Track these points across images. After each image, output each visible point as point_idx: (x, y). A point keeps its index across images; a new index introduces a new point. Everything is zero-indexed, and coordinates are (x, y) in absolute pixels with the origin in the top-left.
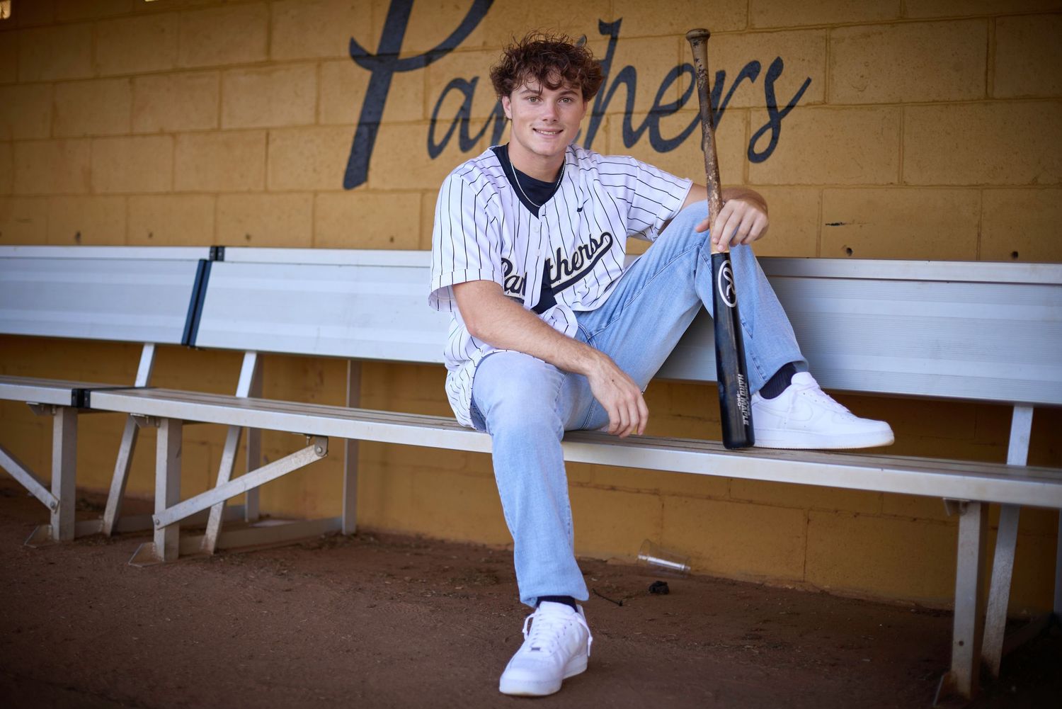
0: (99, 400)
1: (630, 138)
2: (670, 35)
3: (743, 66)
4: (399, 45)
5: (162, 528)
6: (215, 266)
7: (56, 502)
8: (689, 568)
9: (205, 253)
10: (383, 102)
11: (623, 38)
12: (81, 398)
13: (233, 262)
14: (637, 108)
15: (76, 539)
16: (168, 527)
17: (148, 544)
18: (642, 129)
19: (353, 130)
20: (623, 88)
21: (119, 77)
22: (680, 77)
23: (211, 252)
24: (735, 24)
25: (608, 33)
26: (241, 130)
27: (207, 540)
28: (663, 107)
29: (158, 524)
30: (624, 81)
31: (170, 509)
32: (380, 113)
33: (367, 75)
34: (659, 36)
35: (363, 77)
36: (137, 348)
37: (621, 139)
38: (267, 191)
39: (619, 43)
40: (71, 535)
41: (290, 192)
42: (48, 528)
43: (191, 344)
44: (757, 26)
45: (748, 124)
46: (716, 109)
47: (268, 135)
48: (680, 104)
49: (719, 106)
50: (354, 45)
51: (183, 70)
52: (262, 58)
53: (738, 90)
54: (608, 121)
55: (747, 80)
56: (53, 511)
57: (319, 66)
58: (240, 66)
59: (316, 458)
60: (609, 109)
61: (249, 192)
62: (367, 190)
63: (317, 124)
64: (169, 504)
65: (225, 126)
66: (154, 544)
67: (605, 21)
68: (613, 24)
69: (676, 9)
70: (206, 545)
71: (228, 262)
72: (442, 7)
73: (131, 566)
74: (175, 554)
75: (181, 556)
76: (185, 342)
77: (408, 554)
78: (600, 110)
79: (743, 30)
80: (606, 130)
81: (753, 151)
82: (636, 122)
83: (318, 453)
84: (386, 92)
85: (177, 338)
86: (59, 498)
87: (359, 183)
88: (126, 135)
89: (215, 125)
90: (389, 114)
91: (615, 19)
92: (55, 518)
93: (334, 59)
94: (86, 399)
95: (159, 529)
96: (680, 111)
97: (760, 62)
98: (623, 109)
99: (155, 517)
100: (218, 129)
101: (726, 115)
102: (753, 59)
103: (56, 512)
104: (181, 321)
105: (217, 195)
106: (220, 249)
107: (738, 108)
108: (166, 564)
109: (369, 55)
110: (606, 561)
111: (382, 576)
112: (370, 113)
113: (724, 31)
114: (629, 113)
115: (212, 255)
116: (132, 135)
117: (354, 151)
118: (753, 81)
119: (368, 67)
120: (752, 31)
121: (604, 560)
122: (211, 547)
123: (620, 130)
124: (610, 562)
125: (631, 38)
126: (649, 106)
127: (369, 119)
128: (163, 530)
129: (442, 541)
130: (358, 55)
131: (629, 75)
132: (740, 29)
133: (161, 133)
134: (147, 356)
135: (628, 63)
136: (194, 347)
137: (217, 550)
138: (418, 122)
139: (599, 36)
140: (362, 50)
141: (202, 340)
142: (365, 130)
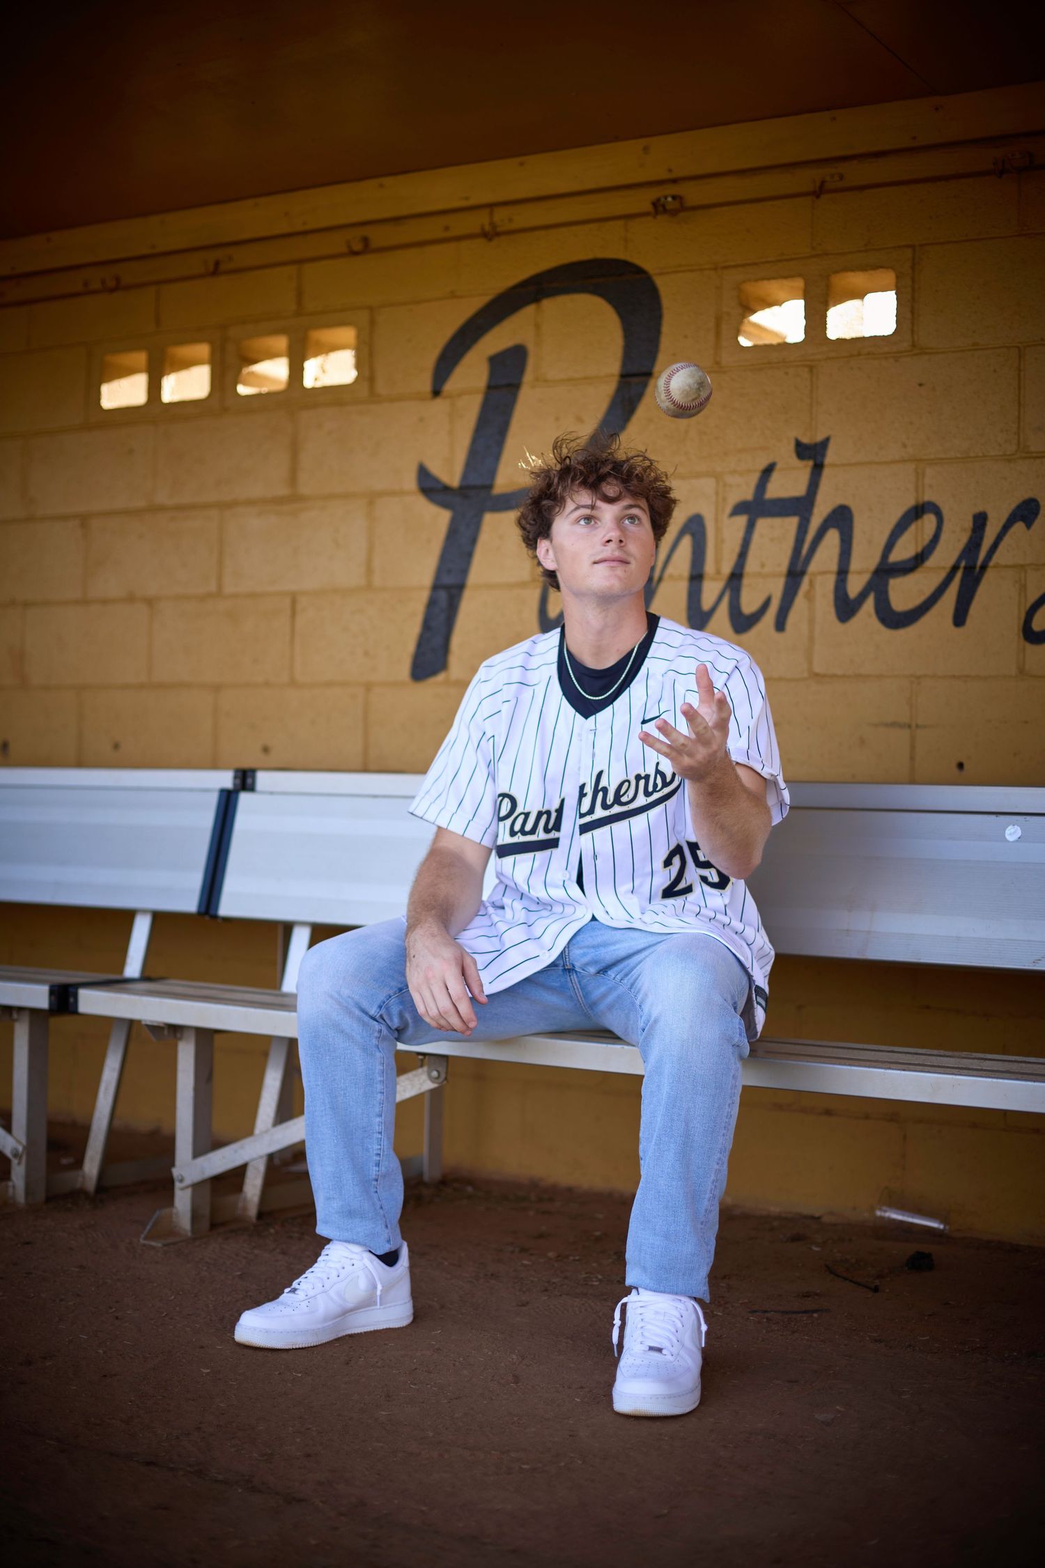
0: (92, 1002)
1: (846, 608)
2: (903, 461)
3: (1013, 506)
4: (492, 473)
5: (187, 1187)
6: (244, 798)
7: (20, 1149)
8: (947, 1227)
9: (226, 779)
10: (470, 555)
11: (834, 465)
12: (64, 998)
13: (272, 793)
14: (855, 564)
15: (48, 1199)
16: (196, 1187)
17: (165, 1211)
18: (863, 596)
19: (424, 596)
20: (833, 537)
21: (64, 518)
22: (919, 522)
23: (235, 777)
24: (1000, 445)
25: (810, 458)
26: (253, 595)
27: (245, 1200)
28: (896, 564)
29: (181, 1181)
30: (834, 527)
31: (201, 1160)
32: (465, 571)
33: (443, 517)
34: (886, 463)
35: (439, 519)
36: (125, 918)
37: (832, 611)
38: (293, 683)
39: (826, 472)
40: (41, 1196)
41: (329, 684)
42: (7, 1187)
43: (212, 912)
44: (1032, 449)
45: (1023, 588)
46: (974, 567)
47: (294, 603)
48: (919, 559)
49: (979, 563)
50: (423, 473)
51: (162, 509)
52: (283, 491)
53: (1007, 539)
54: (811, 583)
55: (1019, 526)
56: (15, 1162)
57: (371, 503)
58: (250, 503)
59: (429, 1085)
60: (813, 567)
61: (267, 684)
62: (447, 683)
63: (369, 587)
64: (198, 1152)
65: (229, 589)
66: (174, 1211)
67: (805, 440)
68: (816, 445)
69: (911, 423)
70: (245, 1209)
71: (263, 793)
72: (557, 419)
73: (144, 1245)
74: (205, 1224)
75: (213, 1226)
76: (203, 910)
77: (531, 1213)
78: (799, 567)
79: (1013, 455)
80: (810, 597)
81: (1031, 628)
82: (855, 586)
83: (432, 1079)
84: (474, 540)
85: (189, 903)
86: (24, 1141)
87: (434, 672)
88: (77, 602)
89: (213, 587)
90: (478, 572)
91: (819, 438)
92: (18, 1173)
93: (392, 493)
94: (72, 1000)
95: (182, 1189)
96: (920, 569)
97: (1039, 500)
98: (834, 566)
99: (176, 1172)
100: (219, 594)
101: (989, 576)
102: (1027, 496)
103: (19, 1164)
104: (195, 880)
105: (217, 688)
106: (249, 774)
107: (1007, 566)
108: (194, 1239)
109: (446, 489)
110: (819, 1218)
111: (513, 1252)
112: (449, 571)
113: (984, 456)
114: (843, 573)
115: (238, 781)
116: (84, 602)
117: (427, 626)
118: (1029, 526)
119: (444, 505)
120: (1024, 455)
121: (817, 1215)
122: (252, 1211)
123: (831, 597)
124: (826, 1219)
125: (843, 465)
126: (873, 562)
127: (447, 580)
128: (189, 1191)
129: (570, 1190)
130: (430, 487)
131: (841, 518)
132: (1008, 453)
133: (131, 599)
134: (141, 930)
135: (840, 501)
136: (215, 917)
137: (261, 1215)
138: (522, 585)
139: (795, 461)
140: (436, 480)
141: (229, 907)
142: (443, 595)
